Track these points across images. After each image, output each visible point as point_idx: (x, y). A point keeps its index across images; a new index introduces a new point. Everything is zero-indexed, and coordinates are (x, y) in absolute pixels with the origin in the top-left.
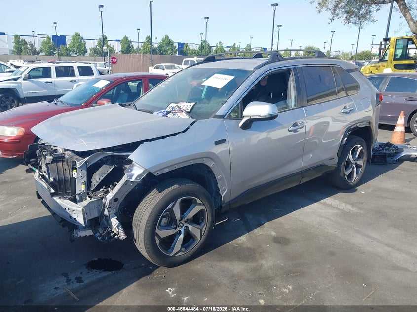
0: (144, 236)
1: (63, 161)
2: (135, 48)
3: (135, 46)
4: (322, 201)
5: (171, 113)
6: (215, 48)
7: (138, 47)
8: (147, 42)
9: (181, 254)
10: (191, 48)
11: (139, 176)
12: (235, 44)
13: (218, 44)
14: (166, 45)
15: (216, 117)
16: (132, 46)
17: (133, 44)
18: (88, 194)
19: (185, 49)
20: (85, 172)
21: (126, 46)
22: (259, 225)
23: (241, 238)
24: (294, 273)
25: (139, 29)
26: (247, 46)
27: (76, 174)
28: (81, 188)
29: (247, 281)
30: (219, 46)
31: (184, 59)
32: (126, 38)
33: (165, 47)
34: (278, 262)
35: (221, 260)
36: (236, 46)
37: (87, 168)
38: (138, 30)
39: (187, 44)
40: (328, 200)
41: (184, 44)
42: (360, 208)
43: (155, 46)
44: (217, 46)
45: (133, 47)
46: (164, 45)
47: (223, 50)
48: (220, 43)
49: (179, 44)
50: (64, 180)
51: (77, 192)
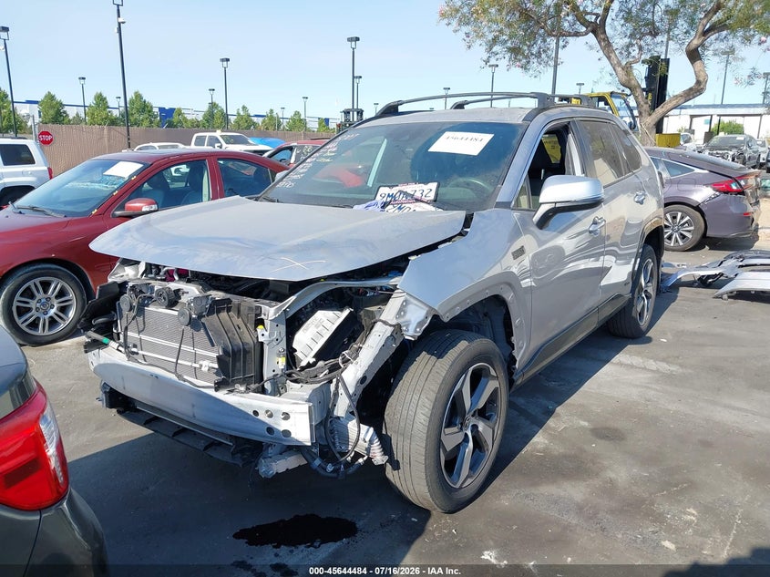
0: (426, 450)
1: (229, 310)
2: (71, 117)
3: (72, 112)
4: (614, 360)
5: (390, 207)
6: (235, 117)
7: (77, 114)
8: (98, 104)
9: (469, 481)
10: (189, 117)
11: (420, 324)
12: (272, 111)
13: (241, 109)
14: (138, 111)
15: (499, 205)
16: (65, 112)
17: (66, 108)
18: (289, 375)
19: (175, 118)
20: (283, 328)
21: (52, 112)
22: (549, 413)
23: (535, 439)
24: (676, 486)
25: (84, 78)
26: (295, 115)
27: (267, 334)
28: (274, 363)
29: (612, 512)
30: (242, 113)
31: (196, 135)
32: (51, 97)
33: (136, 116)
34: (635, 470)
35: (535, 485)
36: (274, 115)
37: (287, 320)
38: (82, 81)
39: (180, 110)
40: (621, 357)
41: (172, 110)
42: (681, 366)
43: (116, 113)
44: (239, 114)
45: (67, 115)
46: (134, 111)
47: (251, 120)
48: (244, 108)
49: (162, 110)
50: (244, 349)
51: (267, 374)
